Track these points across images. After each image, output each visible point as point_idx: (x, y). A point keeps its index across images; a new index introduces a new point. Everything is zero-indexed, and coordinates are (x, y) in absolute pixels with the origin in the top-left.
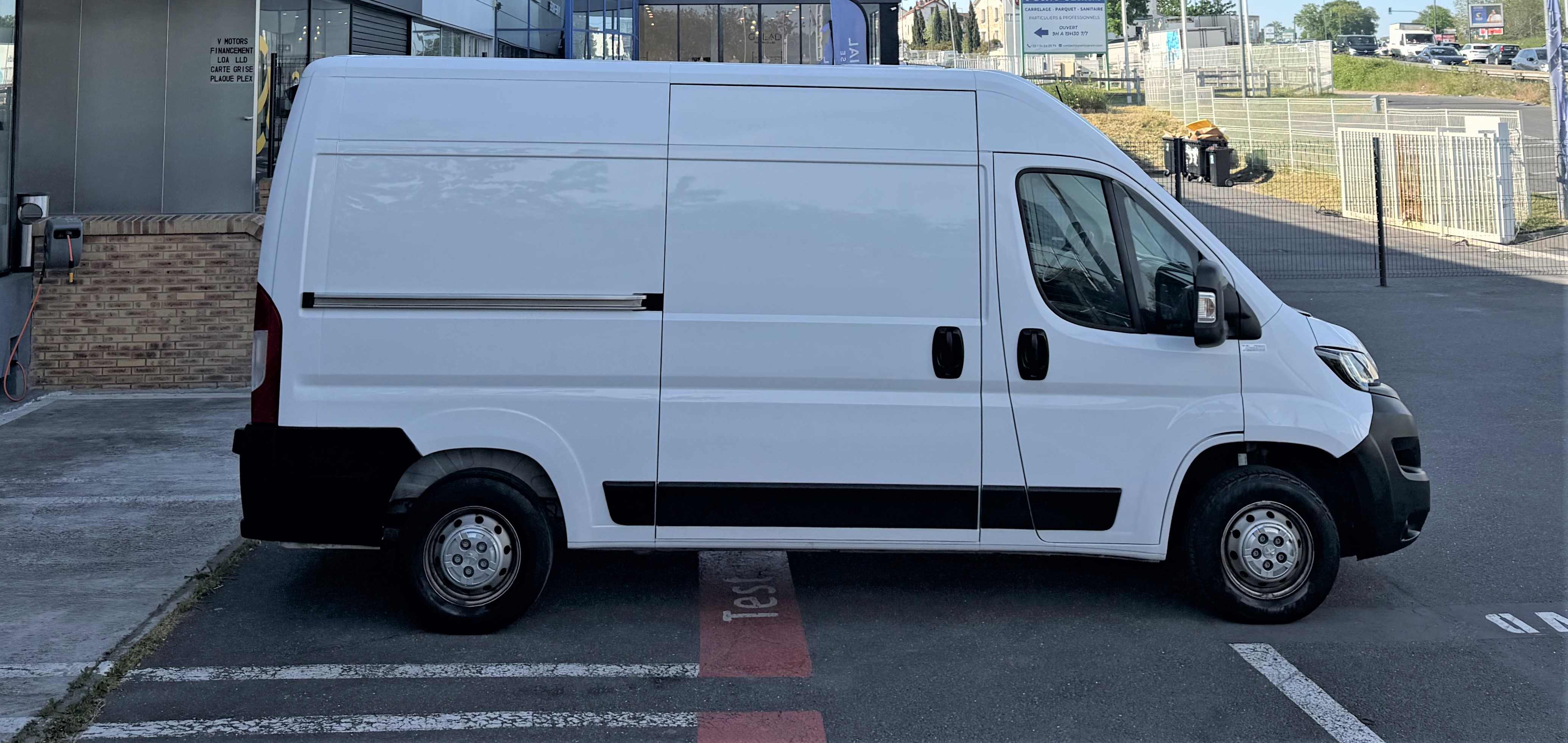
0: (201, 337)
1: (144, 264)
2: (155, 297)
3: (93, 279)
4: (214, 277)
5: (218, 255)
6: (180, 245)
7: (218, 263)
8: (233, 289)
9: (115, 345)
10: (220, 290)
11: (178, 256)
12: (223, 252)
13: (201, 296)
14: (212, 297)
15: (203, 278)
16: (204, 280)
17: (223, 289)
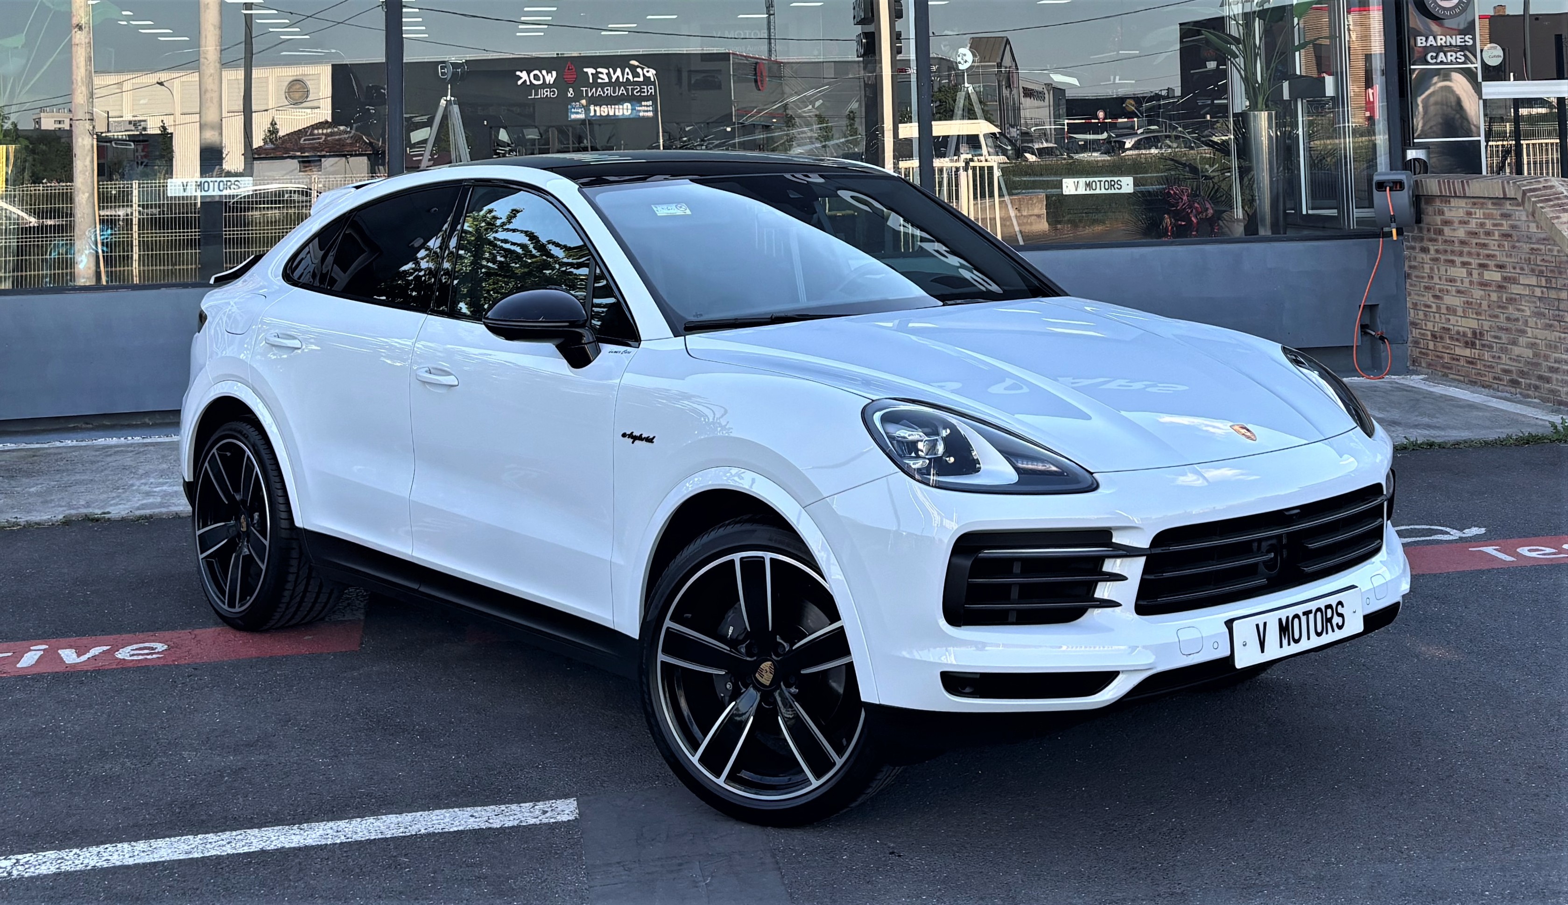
0: (1501, 329)
1: (1461, 233)
2: (1471, 275)
3: (1436, 247)
4: (1505, 254)
5: (1506, 225)
6: (1481, 211)
7: (1506, 236)
8: (1518, 271)
9: (1451, 327)
10: (1509, 272)
11: (1482, 225)
12: (1508, 222)
13: (1497, 276)
14: (1505, 279)
16: (1501, 258)
17: (1512, 271)
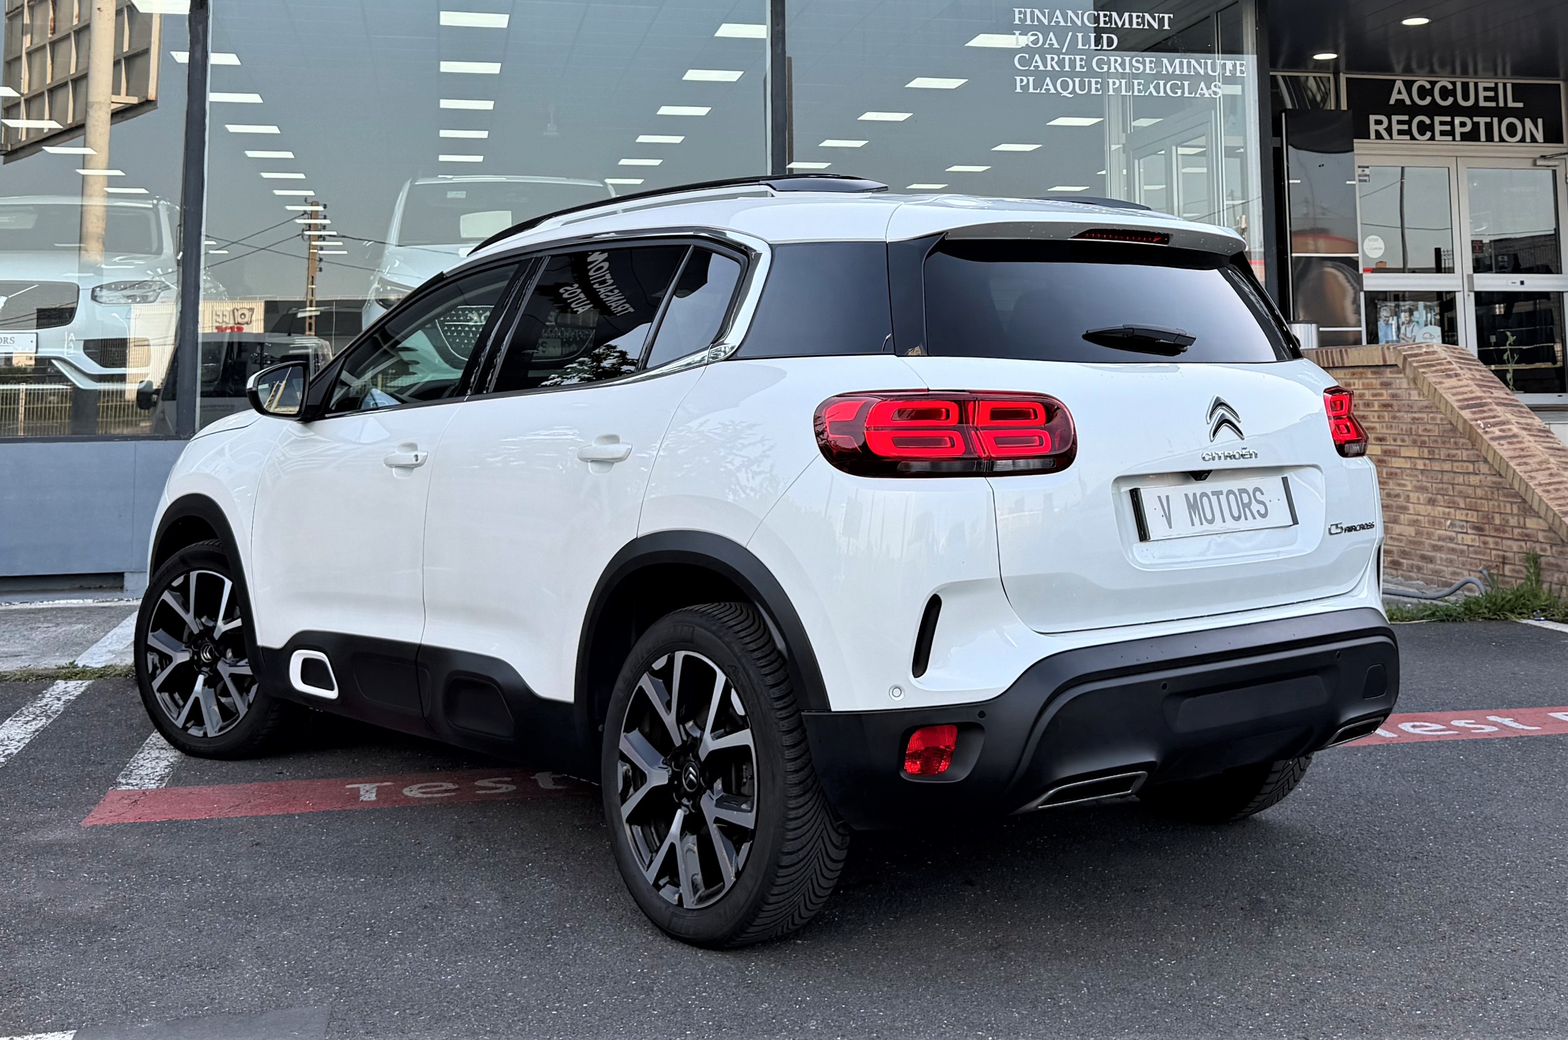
4: (1384, 425)
7: (1386, 406)
15: (1377, 425)
